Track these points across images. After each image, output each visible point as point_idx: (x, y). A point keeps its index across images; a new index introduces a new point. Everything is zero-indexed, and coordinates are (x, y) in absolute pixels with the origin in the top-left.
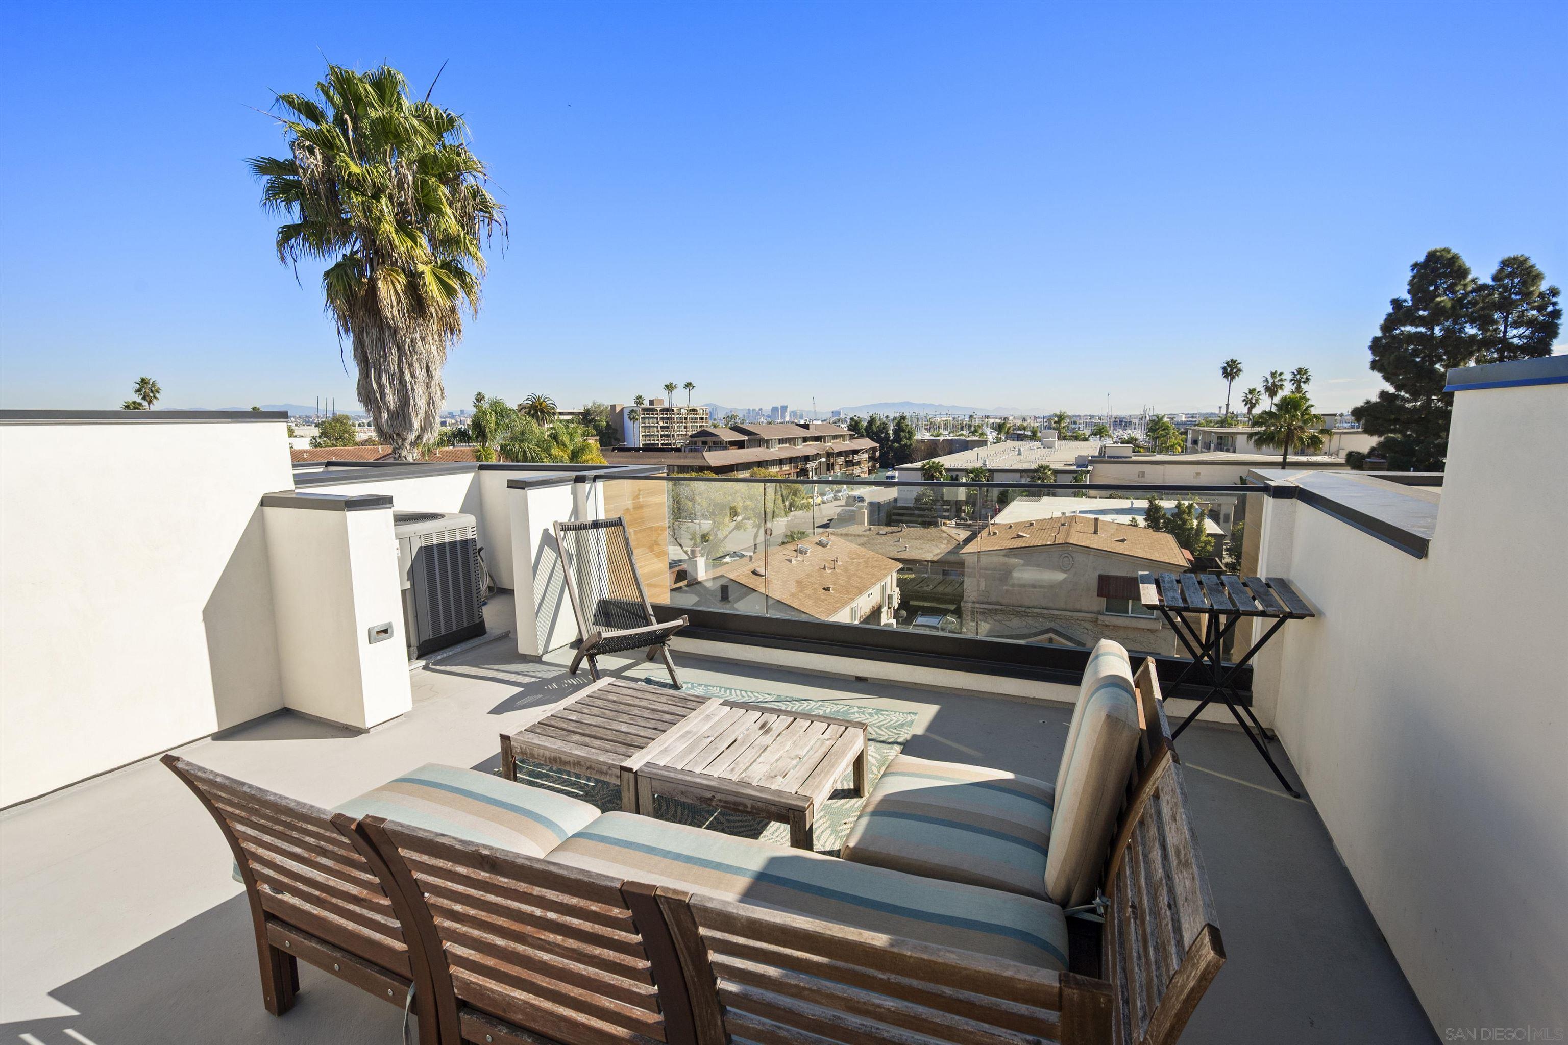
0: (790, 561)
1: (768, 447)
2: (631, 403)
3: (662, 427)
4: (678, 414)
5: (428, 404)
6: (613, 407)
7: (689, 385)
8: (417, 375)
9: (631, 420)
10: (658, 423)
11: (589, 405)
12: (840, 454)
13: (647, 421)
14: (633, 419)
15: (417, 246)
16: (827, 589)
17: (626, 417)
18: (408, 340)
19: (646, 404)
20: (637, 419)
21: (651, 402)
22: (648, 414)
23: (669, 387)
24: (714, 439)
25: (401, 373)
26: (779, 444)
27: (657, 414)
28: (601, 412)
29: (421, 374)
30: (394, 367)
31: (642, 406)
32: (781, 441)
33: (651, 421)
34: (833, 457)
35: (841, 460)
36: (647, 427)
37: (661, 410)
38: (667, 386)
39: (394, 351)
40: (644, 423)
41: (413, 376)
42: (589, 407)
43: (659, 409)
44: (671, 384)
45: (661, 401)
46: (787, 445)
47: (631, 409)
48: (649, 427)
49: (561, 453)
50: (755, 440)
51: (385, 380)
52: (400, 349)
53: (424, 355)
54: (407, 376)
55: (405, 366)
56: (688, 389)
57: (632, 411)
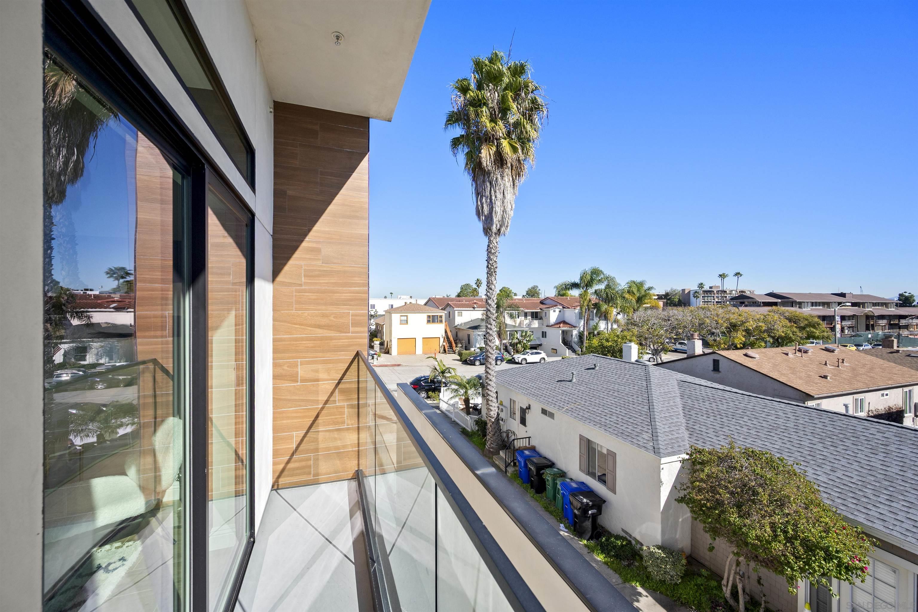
0: (787, 354)
1: (799, 307)
2: (695, 288)
3: (716, 302)
4: (730, 294)
5: (503, 212)
6: (683, 290)
7: (738, 274)
8: (498, 196)
9: (695, 297)
10: (714, 299)
11: (669, 290)
12: (882, 317)
13: (706, 298)
14: (697, 297)
15: (497, 125)
16: (825, 377)
17: (691, 296)
18: (495, 179)
19: (706, 288)
20: (699, 297)
21: (711, 288)
22: (706, 294)
23: (722, 276)
24: (750, 300)
25: (491, 196)
26: (812, 306)
27: (714, 294)
28: (676, 294)
29: (499, 196)
30: (488, 193)
31: (703, 289)
32: (813, 304)
33: (709, 298)
34: (873, 319)
35: (883, 322)
36: (706, 301)
37: (716, 292)
38: (720, 275)
39: (488, 184)
40: (704, 299)
41: (496, 197)
42: (668, 291)
43: (715, 291)
44: (724, 274)
45: (718, 287)
46: (821, 307)
47: (695, 291)
48: (708, 302)
49: (631, 297)
50: (788, 302)
51: (484, 200)
52: (491, 183)
53: (502, 186)
54: (493, 198)
55: (493, 192)
56: (737, 277)
57: (696, 292)
